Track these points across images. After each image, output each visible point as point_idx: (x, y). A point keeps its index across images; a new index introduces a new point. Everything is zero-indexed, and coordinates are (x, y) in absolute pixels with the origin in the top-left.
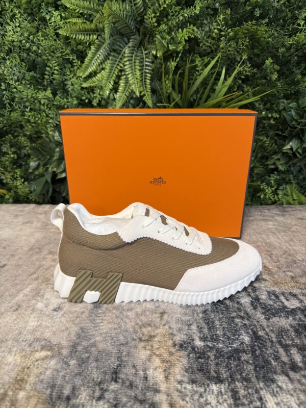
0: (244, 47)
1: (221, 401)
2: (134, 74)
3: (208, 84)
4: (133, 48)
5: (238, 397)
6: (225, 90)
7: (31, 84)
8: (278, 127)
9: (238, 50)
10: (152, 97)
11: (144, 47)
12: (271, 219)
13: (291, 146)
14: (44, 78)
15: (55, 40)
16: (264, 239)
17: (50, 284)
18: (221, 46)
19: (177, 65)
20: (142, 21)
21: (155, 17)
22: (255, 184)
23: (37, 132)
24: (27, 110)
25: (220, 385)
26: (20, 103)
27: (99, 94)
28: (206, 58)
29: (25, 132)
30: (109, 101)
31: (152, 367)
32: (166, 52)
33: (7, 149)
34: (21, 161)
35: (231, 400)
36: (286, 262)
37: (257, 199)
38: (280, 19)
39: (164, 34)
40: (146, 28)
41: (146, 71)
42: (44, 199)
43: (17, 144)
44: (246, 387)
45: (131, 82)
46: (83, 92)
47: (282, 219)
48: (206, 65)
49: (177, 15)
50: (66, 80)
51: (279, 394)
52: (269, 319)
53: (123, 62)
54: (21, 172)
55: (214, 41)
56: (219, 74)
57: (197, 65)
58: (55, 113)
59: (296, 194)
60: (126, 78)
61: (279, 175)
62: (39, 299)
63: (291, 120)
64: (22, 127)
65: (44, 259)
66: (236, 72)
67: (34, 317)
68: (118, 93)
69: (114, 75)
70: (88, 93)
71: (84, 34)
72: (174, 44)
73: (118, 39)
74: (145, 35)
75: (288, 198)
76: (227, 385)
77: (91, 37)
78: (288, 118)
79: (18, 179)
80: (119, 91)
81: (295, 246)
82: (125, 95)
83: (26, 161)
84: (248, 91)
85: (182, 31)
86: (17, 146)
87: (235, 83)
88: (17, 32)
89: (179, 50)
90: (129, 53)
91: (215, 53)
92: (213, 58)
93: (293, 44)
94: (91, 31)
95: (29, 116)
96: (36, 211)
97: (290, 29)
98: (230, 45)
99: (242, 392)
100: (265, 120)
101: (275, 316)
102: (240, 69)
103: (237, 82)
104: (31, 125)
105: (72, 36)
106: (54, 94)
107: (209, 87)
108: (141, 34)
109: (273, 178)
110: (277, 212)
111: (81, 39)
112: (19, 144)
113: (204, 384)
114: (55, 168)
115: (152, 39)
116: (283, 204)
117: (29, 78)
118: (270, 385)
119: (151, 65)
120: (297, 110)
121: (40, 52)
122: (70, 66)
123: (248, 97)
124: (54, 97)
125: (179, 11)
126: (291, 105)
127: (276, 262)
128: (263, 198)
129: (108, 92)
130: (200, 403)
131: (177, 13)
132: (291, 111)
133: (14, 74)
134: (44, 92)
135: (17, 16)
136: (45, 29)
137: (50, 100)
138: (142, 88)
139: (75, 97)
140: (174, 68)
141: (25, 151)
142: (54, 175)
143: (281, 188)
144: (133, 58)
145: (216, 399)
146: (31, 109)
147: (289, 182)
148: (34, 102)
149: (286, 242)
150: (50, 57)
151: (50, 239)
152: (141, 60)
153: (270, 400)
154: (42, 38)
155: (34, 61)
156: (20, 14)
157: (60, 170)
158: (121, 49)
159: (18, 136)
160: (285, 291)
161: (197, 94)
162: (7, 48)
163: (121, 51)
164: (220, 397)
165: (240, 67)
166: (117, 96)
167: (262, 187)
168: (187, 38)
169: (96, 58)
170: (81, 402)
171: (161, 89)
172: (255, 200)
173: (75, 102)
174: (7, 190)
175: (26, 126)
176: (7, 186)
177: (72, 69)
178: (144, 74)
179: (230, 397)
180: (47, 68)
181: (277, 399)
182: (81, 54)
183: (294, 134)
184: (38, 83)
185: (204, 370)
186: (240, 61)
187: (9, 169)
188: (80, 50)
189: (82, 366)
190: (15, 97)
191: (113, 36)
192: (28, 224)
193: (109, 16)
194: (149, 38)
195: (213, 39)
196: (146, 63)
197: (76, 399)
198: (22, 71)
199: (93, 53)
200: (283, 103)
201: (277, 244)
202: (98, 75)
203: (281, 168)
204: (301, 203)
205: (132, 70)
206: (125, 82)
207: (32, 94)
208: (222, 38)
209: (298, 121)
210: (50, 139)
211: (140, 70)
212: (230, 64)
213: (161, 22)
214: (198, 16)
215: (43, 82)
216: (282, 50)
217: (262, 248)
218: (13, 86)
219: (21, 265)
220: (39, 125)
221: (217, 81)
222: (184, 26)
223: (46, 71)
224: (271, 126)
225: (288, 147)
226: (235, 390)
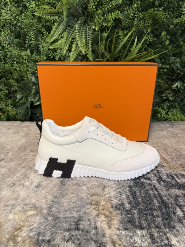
0: (149, 24)
1: (143, 240)
2: (81, 41)
3: (126, 47)
4: (81, 25)
5: (154, 238)
6: (137, 51)
7: (17, 46)
8: (169, 74)
9: (145, 26)
10: (92, 55)
11: (87, 24)
12: (165, 129)
13: (177, 85)
14: (25, 43)
15: (32, 19)
16: (161, 142)
17: (33, 170)
18: (135, 24)
19: (108, 35)
20: (86, 8)
21: (94, 5)
22: (155, 108)
23: (21, 77)
24: (15, 63)
25: (142, 231)
26: (11, 58)
27: (60, 53)
28: (125, 31)
29: (14, 77)
30: (66, 57)
31: (100, 221)
32: (101, 27)
33: (2, 87)
34: (11, 95)
35: (150, 240)
36: (176, 155)
37: (156, 117)
38: (171, 7)
39: (100, 16)
40: (88, 12)
41: (89, 39)
42: (25, 118)
43: (8, 84)
44: (158, 231)
45: (79, 45)
46: (50, 52)
47: (172, 129)
48: (125, 36)
49: (108, 4)
50: (39, 44)
51: (178, 235)
52: (169, 190)
53: (74, 33)
54: (11, 101)
55: (131, 21)
56: (133, 41)
57: (120, 35)
58: (32, 65)
59: (179, 114)
60: (76, 43)
61: (169, 103)
62: (26, 179)
63: (177, 69)
64: (11, 73)
65: (28, 155)
66: (143, 40)
67: (24, 191)
68: (71, 53)
69: (69, 41)
70: (53, 52)
71: (50, 16)
72: (106, 22)
73: (71, 19)
74: (88, 16)
75: (174, 117)
76: (146, 230)
77: (55, 17)
78: (175, 68)
79: (9, 106)
80: (72, 51)
81: (180, 146)
82: (76, 53)
83: (14, 95)
84: (151, 52)
85: (111, 14)
86: (9, 85)
87: (143, 47)
88: (9, 14)
89: (109, 26)
90: (79, 28)
91: (131, 28)
92: (130, 31)
93: (179, 23)
94: (55, 14)
95: (16, 67)
96: (21, 125)
97: (177, 13)
98: (140, 23)
99: (156, 235)
100: (161, 69)
101: (172, 188)
102: (146, 38)
103: (144, 46)
104: (17, 72)
105: (43, 16)
106: (32, 53)
107: (127, 49)
108: (85, 16)
109: (166, 105)
110: (169, 126)
111: (48, 19)
112: (9, 84)
113: (132, 230)
114: (32, 99)
115: (92, 19)
116: (171, 121)
117: (16, 43)
118: (173, 230)
119: (92, 35)
120: (181, 63)
121: (23, 26)
122: (41, 35)
123: (151, 55)
124: (32, 55)
125: (109, 2)
126: (177, 60)
127: (170, 156)
128: (160, 117)
129: (65, 52)
130: (130, 242)
131: (108, 3)
132: (177, 64)
133: (6, 40)
134: (26, 52)
135: (8, 4)
136: (26, 12)
137: (29, 56)
138: (86, 49)
139: (45, 54)
140: (106, 37)
141: (14, 88)
142: (32, 103)
143: (170, 111)
144: (81, 31)
145: (140, 239)
146: (17, 62)
147: (175, 107)
148: (19, 58)
149: (175, 143)
150: (29, 30)
151: (30, 143)
152: (86, 32)
153: (173, 239)
154: (24, 18)
155: (19, 32)
156: (10, 3)
157: (36, 100)
158: (73, 25)
159: (9, 79)
160: (177, 173)
161: (119, 53)
162: (2, 24)
163: (73, 26)
164: (143, 238)
165: (146, 36)
166: (71, 54)
167: (159, 110)
168: (114, 19)
169: (58, 30)
170: (57, 243)
171: (98, 50)
172: (155, 118)
173: (45, 58)
174: (2, 113)
175: (14, 73)
176: (2, 110)
177: (42, 37)
178: (87, 41)
179: (149, 238)
180: (28, 37)
181: (178, 239)
182: (48, 28)
183: (179, 78)
184: (22, 46)
185: (131, 222)
186: (146, 33)
187: (3, 100)
188: (48, 25)
189: (56, 221)
190: (7, 55)
191: (68, 17)
192: (17, 134)
193: (66, 4)
194: (90, 19)
195: (130, 19)
196: (89, 34)
197: (54, 241)
198: (12, 38)
199: (56, 27)
200: (172, 59)
201: (169, 144)
202: (59, 41)
203: (171, 98)
204: (182, 120)
205: (80, 38)
206: (76, 45)
207: (18, 53)
208: (136, 19)
209: (182, 70)
210: (29, 81)
211: (85, 38)
212: (140, 35)
213: (98, 9)
214: (120, 5)
215: (25, 45)
216: (172, 26)
217: (161, 147)
218: (6, 48)
219: (13, 159)
220: (22, 72)
221: (132, 46)
222: (112, 11)
223: (27, 38)
224: (165, 73)
225: (175, 86)
226: (152, 233)
